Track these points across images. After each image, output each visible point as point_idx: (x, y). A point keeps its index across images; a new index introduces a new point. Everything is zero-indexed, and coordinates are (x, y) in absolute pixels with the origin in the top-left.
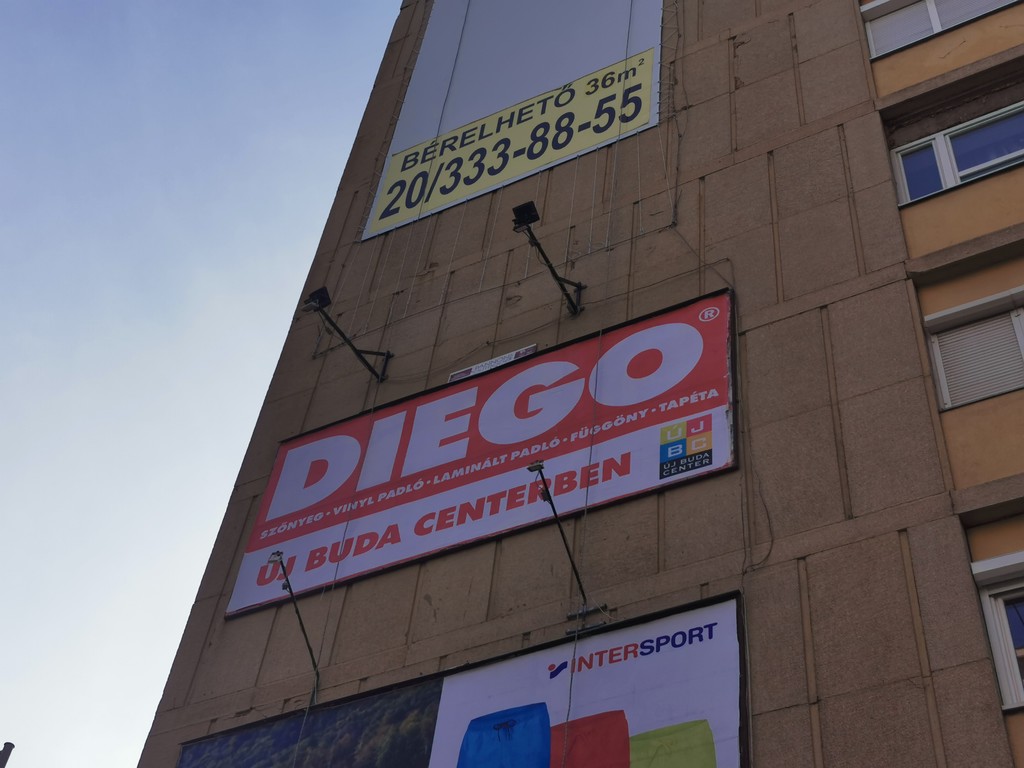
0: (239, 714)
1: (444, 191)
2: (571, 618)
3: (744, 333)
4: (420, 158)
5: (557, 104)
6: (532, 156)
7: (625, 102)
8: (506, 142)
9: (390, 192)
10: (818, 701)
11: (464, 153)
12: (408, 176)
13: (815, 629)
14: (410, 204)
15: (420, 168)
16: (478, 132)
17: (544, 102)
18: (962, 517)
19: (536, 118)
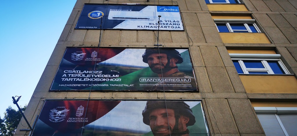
0: (80, 45)
2: (154, 45)
3: (181, 13)
10: (205, 67)
13: (203, 56)
18: (226, 47)
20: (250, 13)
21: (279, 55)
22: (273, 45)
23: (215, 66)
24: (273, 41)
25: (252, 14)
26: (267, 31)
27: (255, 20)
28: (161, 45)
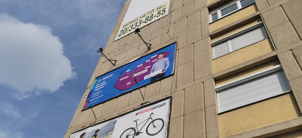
0: (82, 128)
1: (130, 31)
3: (178, 50)
5: (151, 13)
6: (145, 23)
7: (163, 11)
8: (141, 21)
9: (120, 32)
10: (184, 115)
11: (134, 24)
12: (124, 29)
13: (185, 102)
14: (123, 34)
15: (126, 27)
18: (214, 78)
19: (147, 16)
20: (258, 13)
21: (278, 66)
22: (274, 54)
23: (195, 110)
24: (275, 47)
25: (260, 15)
26: (271, 34)
27: (261, 22)
28: (147, 102)
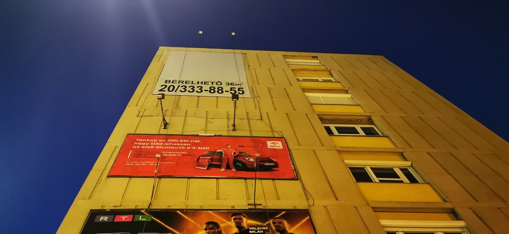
0: (115, 206)
1: (181, 91)
4: (171, 82)
5: (216, 84)
6: (210, 92)
7: (239, 90)
8: (202, 88)
9: (162, 86)
11: (188, 85)
12: (168, 85)
13: (335, 225)
14: (169, 90)
15: (171, 84)
16: (191, 82)
17: (213, 83)
18: (371, 207)
19: (210, 85)
20: (401, 150)
22: (448, 205)
24: (447, 197)
25: (404, 153)
28: (261, 205)
